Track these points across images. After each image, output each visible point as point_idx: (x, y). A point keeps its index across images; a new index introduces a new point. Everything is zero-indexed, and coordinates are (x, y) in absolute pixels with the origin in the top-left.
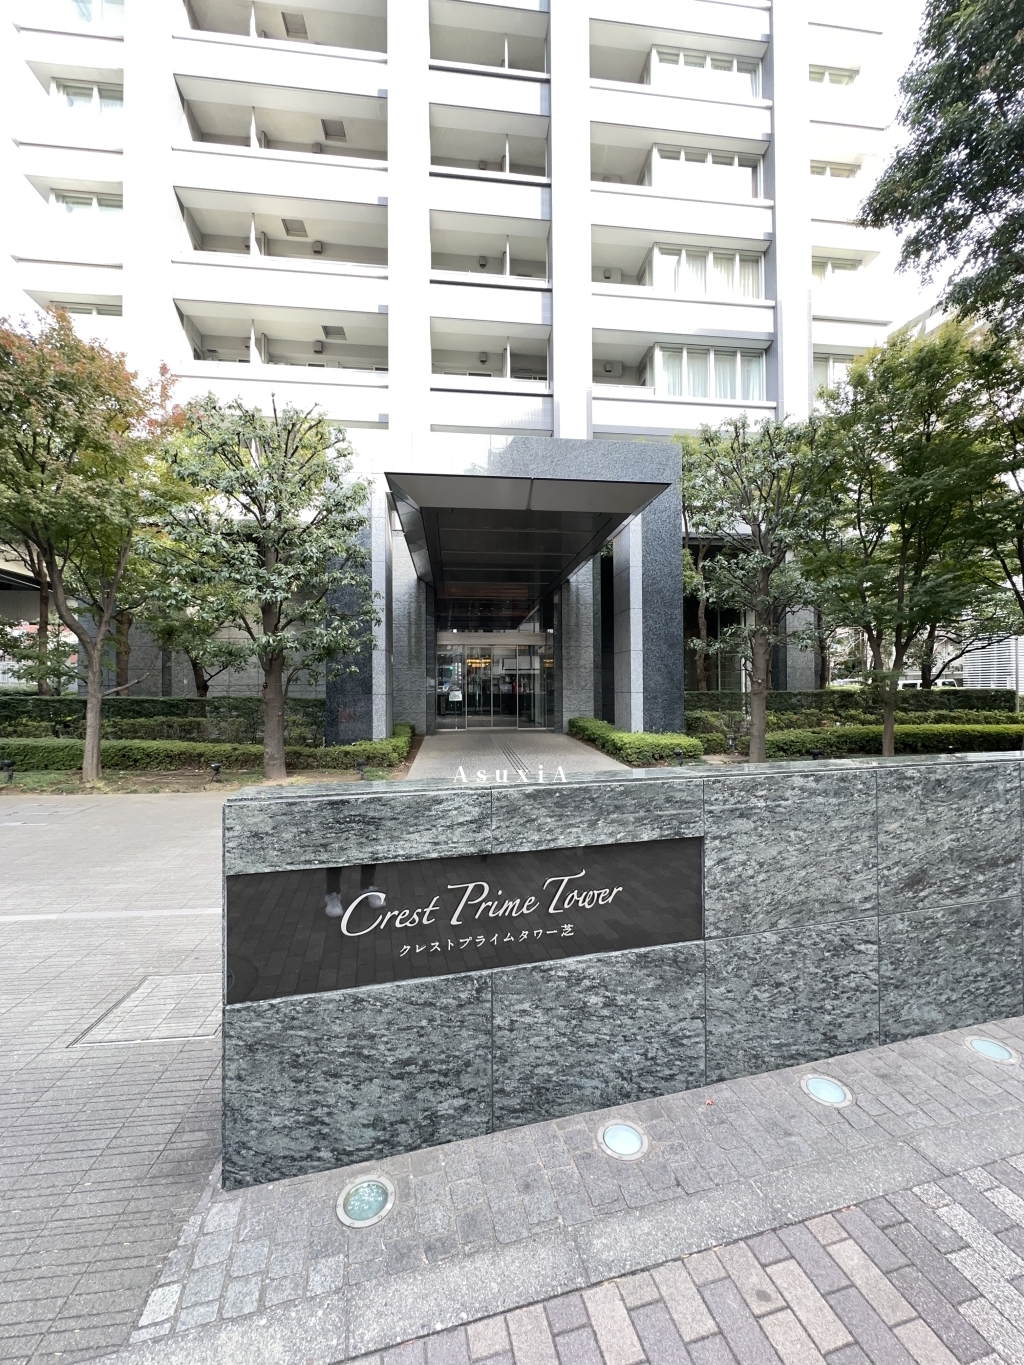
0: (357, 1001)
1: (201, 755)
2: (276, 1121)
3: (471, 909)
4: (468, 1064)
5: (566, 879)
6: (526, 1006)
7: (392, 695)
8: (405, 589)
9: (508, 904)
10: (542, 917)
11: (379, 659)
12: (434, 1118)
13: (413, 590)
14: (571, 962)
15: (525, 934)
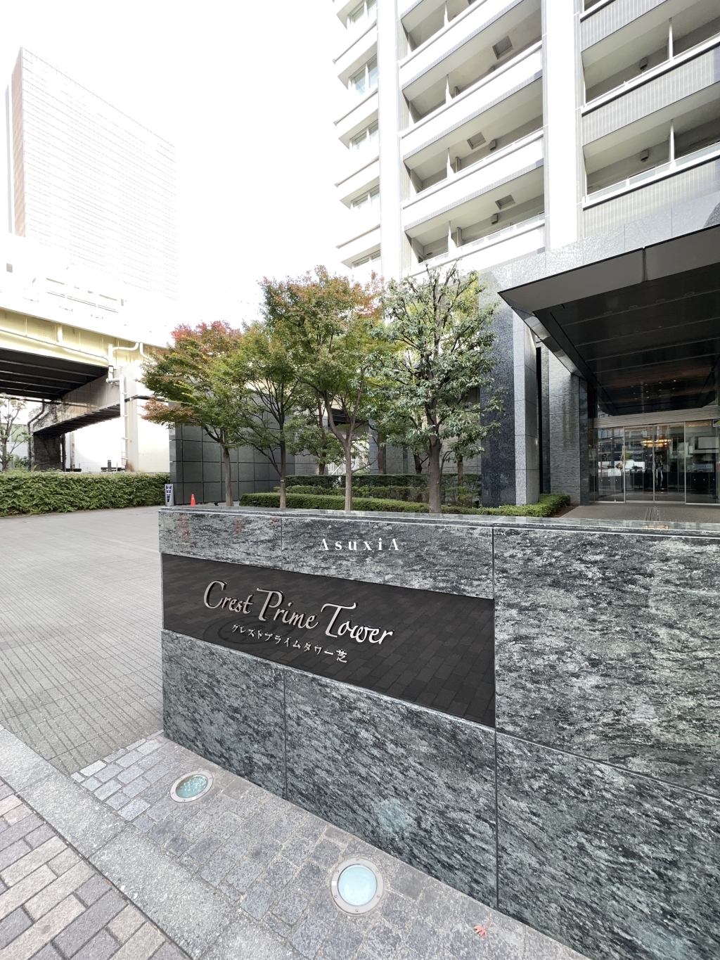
0: (211, 653)
2: (180, 709)
3: (271, 611)
4: (270, 734)
5: (339, 608)
6: (308, 709)
8: (560, 385)
9: (295, 617)
11: (520, 442)
12: (251, 761)
13: (567, 385)
14: (344, 688)
15: (308, 646)
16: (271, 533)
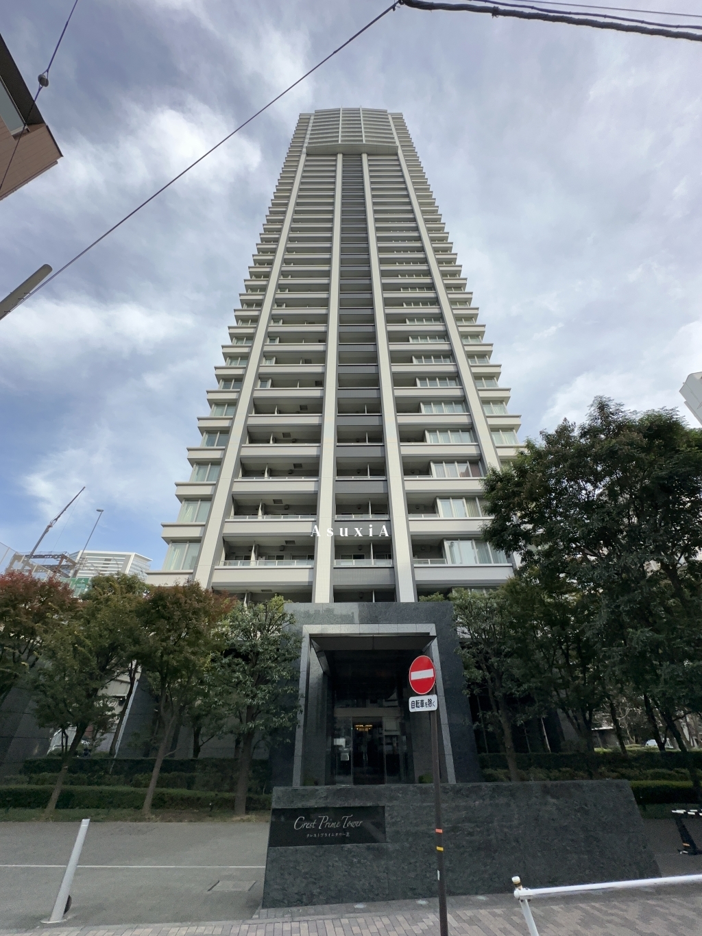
0: (297, 851)
1: (199, 799)
2: (276, 886)
3: (324, 824)
4: (321, 877)
5: (348, 817)
6: (337, 859)
7: (305, 757)
8: (316, 681)
9: (333, 824)
10: (340, 830)
11: (299, 733)
12: (312, 895)
13: (321, 681)
14: (349, 846)
15: (337, 834)
16: (325, 794)
